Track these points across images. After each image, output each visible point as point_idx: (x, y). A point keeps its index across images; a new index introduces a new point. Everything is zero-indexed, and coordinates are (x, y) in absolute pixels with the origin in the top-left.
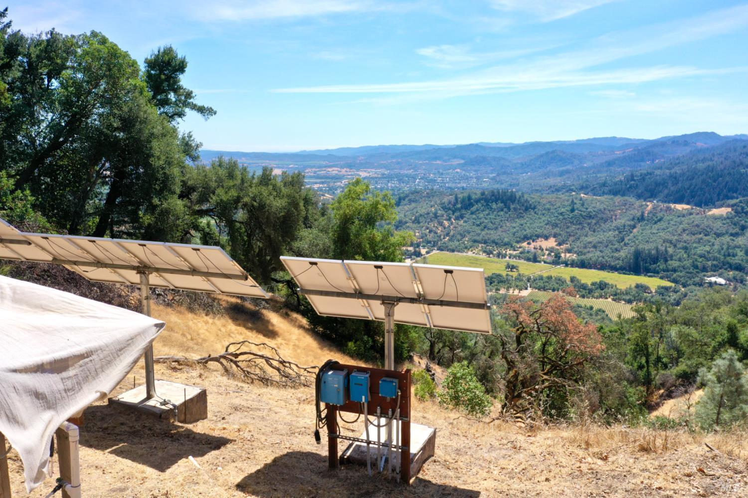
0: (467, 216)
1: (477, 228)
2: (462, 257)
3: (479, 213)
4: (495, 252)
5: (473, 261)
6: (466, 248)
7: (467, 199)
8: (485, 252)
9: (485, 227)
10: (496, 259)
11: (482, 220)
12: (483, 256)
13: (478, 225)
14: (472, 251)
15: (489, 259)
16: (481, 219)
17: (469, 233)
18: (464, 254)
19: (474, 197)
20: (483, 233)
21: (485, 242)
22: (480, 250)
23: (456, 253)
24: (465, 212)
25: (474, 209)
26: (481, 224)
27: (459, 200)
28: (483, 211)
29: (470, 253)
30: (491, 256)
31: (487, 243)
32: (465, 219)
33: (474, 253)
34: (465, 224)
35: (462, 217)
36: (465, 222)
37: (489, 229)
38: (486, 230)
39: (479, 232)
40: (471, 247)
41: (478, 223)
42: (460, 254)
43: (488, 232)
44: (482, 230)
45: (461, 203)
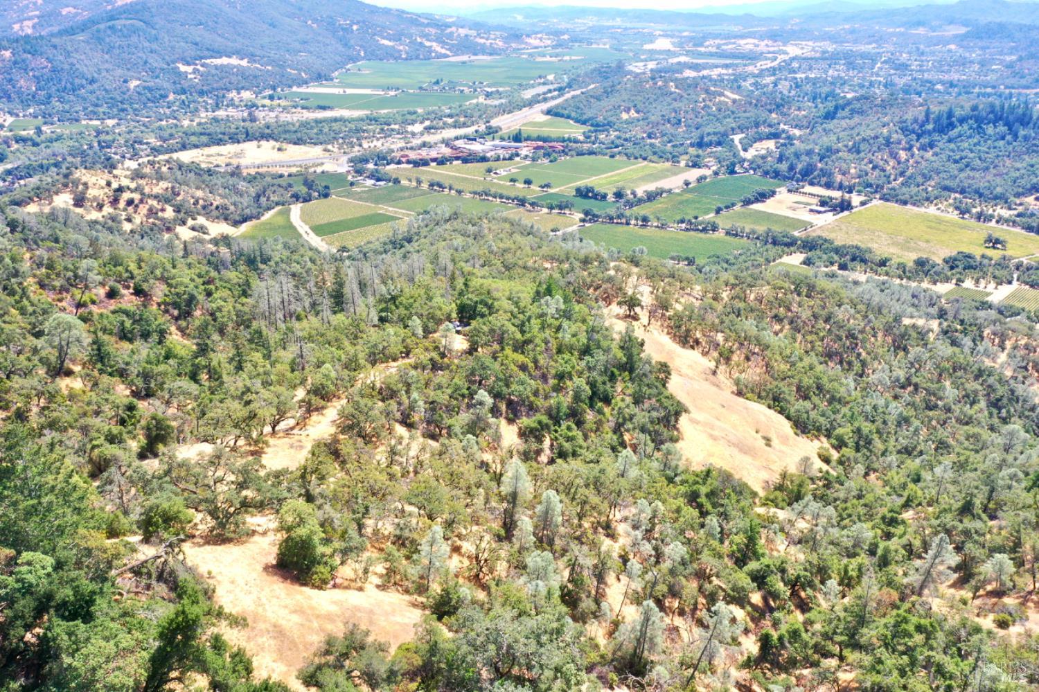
0: (940, 144)
1: (953, 166)
2: (917, 215)
3: (962, 141)
4: (974, 210)
5: (933, 225)
6: (927, 199)
7: (945, 116)
8: (957, 208)
9: (967, 166)
10: (973, 222)
11: (964, 154)
12: (953, 215)
13: (956, 162)
14: (936, 205)
15: (961, 220)
16: (962, 151)
17: (938, 173)
18: (922, 210)
19: (958, 112)
20: (962, 175)
21: (962, 192)
22: (950, 205)
23: (909, 207)
24: (939, 138)
25: (953, 133)
26: (961, 159)
27: (932, 116)
28: (970, 137)
29: (932, 210)
30: (967, 216)
31: (965, 192)
32: (937, 149)
33: (938, 209)
34: (933, 159)
35: (931, 145)
36: (936, 154)
37: (973, 169)
38: (968, 172)
39: (956, 172)
40: (936, 198)
41: (957, 157)
42: (915, 208)
43: (971, 174)
44: (961, 170)
45: (935, 122)
